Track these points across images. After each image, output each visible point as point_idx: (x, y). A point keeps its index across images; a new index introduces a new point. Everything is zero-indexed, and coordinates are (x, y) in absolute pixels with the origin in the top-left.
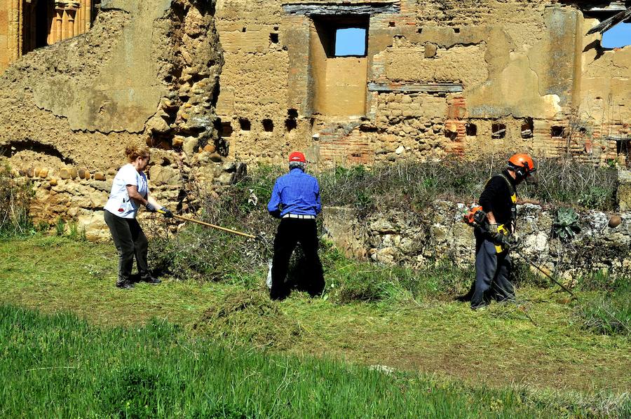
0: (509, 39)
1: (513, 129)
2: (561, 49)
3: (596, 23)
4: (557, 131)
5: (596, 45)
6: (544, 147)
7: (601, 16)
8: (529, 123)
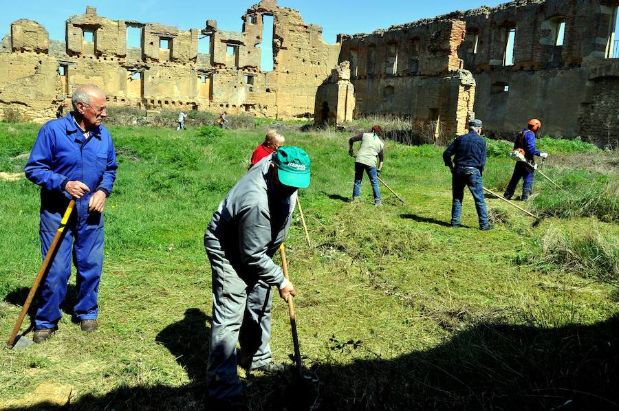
0: (109, 76)
1: (112, 99)
2: (122, 79)
3: (130, 73)
4: (123, 100)
5: (130, 78)
6: (119, 104)
7: (132, 71)
8: (116, 98)
